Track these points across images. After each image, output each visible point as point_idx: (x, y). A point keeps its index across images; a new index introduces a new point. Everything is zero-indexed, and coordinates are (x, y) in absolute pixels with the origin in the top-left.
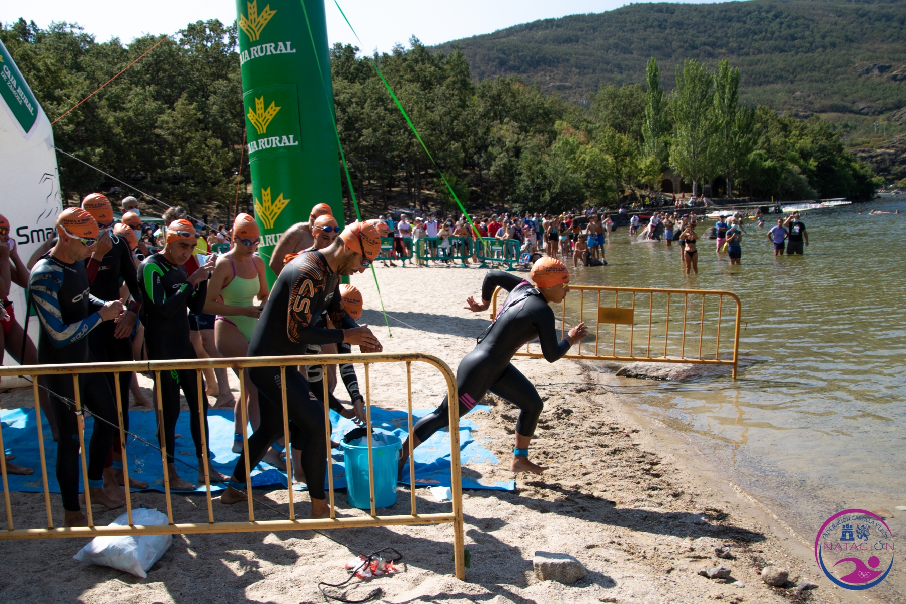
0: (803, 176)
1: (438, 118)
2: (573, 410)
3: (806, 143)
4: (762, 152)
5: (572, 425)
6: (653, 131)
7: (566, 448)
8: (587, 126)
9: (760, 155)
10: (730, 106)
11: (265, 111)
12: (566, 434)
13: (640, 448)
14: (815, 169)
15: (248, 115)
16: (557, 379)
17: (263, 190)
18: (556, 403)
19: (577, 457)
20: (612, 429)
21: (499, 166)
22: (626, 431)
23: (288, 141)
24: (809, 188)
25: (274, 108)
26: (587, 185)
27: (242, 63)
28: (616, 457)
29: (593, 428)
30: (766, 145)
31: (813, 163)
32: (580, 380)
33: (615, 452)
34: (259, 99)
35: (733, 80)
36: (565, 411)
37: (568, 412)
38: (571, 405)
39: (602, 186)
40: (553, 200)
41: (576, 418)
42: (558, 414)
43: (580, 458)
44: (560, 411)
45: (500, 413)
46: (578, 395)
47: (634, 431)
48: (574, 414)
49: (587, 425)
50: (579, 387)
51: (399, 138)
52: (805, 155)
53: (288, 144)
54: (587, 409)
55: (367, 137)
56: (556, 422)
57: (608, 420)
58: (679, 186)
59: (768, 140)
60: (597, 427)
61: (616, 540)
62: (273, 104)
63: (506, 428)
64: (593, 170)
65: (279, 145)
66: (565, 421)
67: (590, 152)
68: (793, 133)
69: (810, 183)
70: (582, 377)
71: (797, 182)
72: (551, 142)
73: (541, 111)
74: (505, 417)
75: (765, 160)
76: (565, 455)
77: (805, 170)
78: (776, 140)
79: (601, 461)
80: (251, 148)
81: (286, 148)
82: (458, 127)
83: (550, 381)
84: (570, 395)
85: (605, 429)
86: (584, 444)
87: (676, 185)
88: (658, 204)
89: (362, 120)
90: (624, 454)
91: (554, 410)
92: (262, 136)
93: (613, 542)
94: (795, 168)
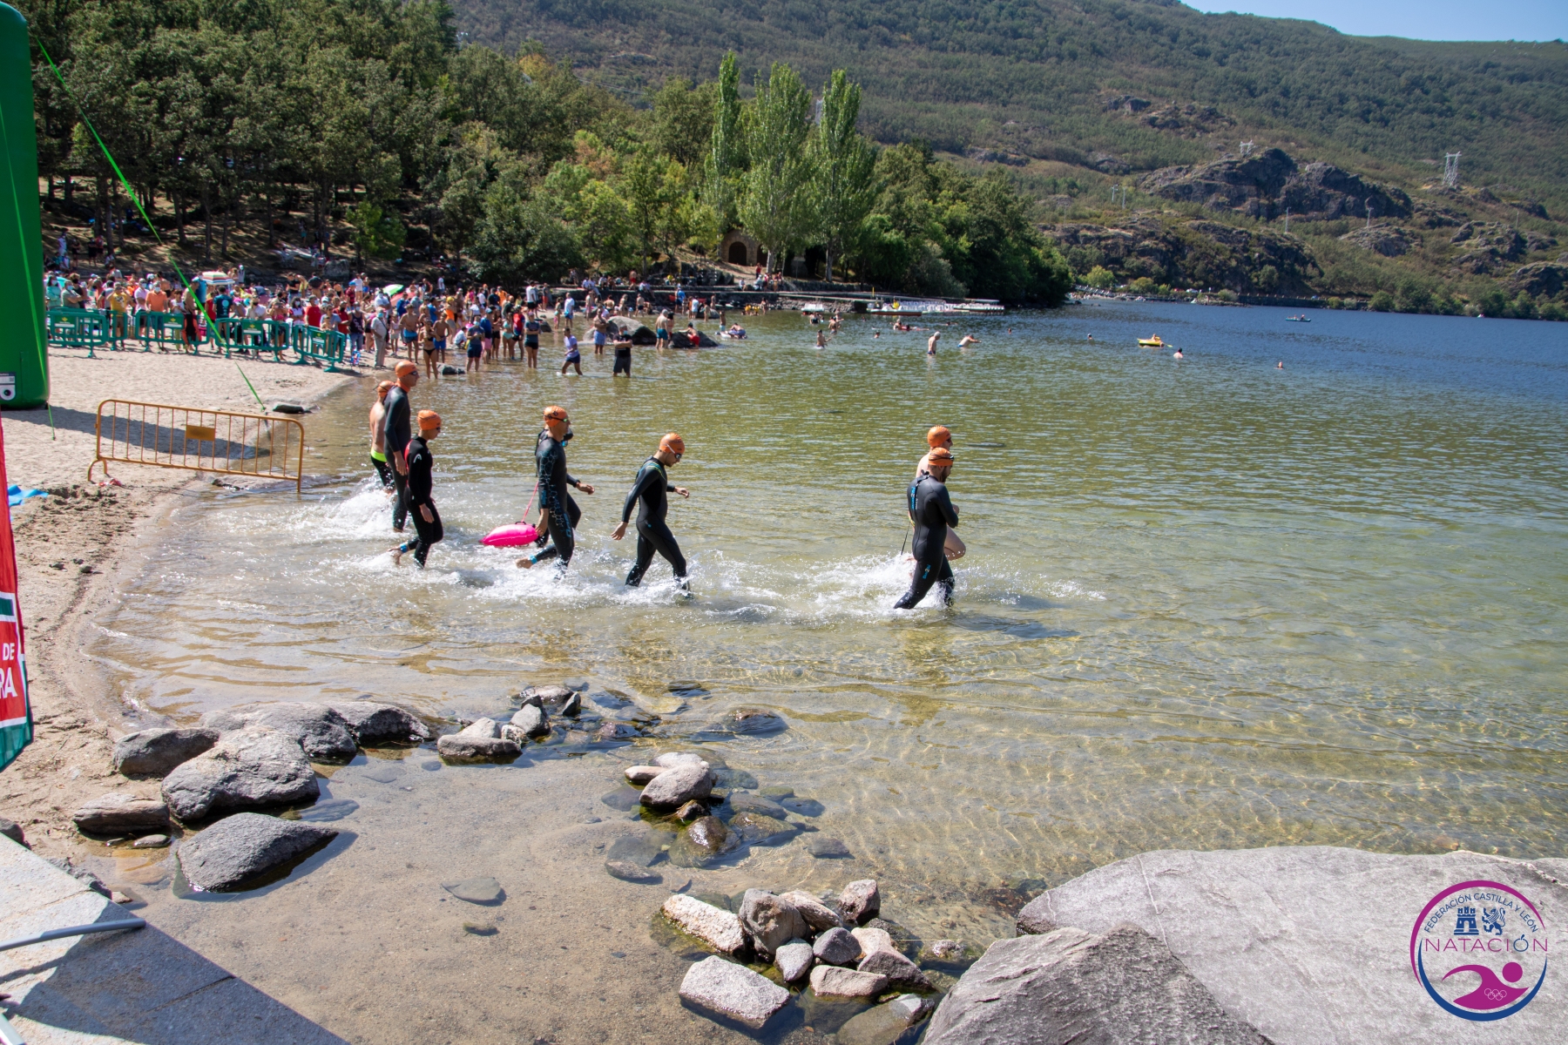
0: (942, 261)
3: (960, 210)
4: (885, 217)
6: (721, 166)
9: (882, 221)
10: (842, 142)
14: (966, 252)
21: (454, 199)
24: (950, 281)
26: (590, 242)
30: (893, 208)
31: (964, 243)
35: (850, 102)
39: (614, 245)
40: (529, 261)
52: (955, 228)
55: (240, 130)
59: (899, 199)
68: (944, 192)
69: (954, 272)
71: (935, 270)
72: (548, 166)
73: (549, 114)
75: (887, 231)
77: (949, 253)
78: (915, 200)
82: (401, 128)
88: (708, 280)
89: (235, 101)
94: (934, 248)
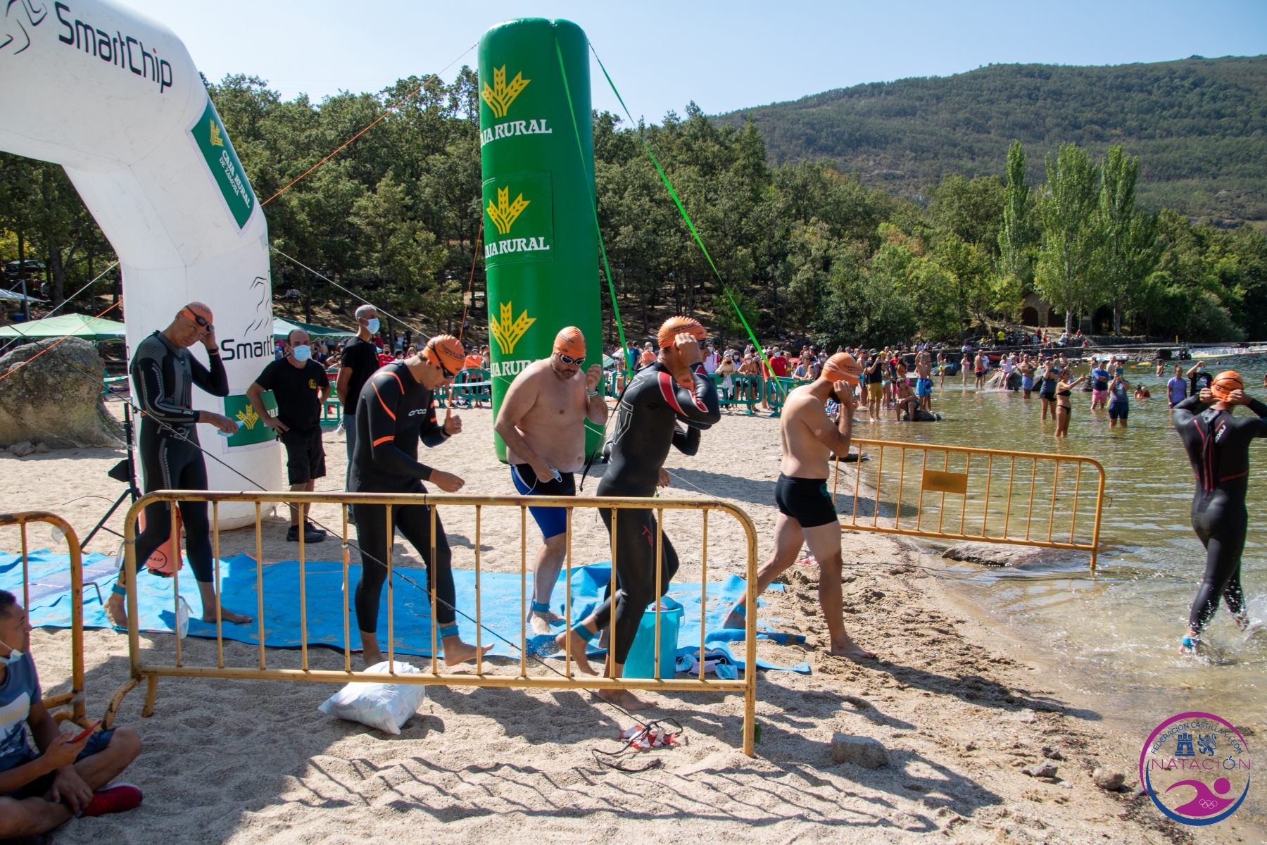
0: (1223, 310)
1: (721, 215)
2: (886, 593)
3: (1230, 262)
4: (1166, 273)
5: (883, 610)
6: (1014, 240)
7: (874, 635)
8: (923, 232)
9: (1163, 277)
10: (1122, 209)
11: (510, 205)
12: (875, 619)
13: (965, 640)
14: (1242, 300)
15: (488, 210)
16: (867, 558)
17: (502, 305)
18: (865, 584)
19: (887, 645)
20: (932, 617)
21: (801, 281)
22: (949, 621)
23: (537, 245)
24: (1231, 326)
25: (521, 202)
26: (919, 312)
27: (483, 144)
28: (935, 647)
29: (909, 615)
30: (1171, 265)
31: (1239, 292)
32: (897, 561)
33: (933, 642)
34: (503, 190)
35: (1128, 173)
36: (875, 594)
37: (879, 596)
38: (883, 588)
39: (940, 313)
40: (872, 330)
41: (888, 602)
42: (866, 597)
43: (891, 647)
44: (869, 594)
45: (795, 591)
46: (892, 577)
47: (958, 622)
48: (887, 599)
49: (901, 611)
50: (895, 568)
51: (668, 240)
52: (1228, 279)
53: (536, 248)
54: (903, 594)
56: (863, 606)
57: (928, 607)
58: (1047, 317)
59: (1175, 257)
60: (914, 614)
61: (927, 732)
62: (520, 197)
63: (802, 609)
64: (928, 293)
65: (525, 249)
66: (875, 605)
67: (925, 268)
68: (1212, 248)
69: (1234, 319)
70: (899, 557)
71: (1215, 318)
72: (872, 252)
73: (860, 209)
74: (802, 597)
75: (1170, 286)
76: (873, 642)
77: (1226, 301)
78: (1186, 258)
79: (916, 651)
80: (490, 251)
81: (533, 252)
82: (748, 227)
83: (859, 560)
84: (883, 576)
85: (923, 617)
86: (896, 632)
87: (1043, 315)
88: (1016, 341)
89: (619, 214)
90: (945, 645)
91: (861, 593)
92: (505, 237)
93: (924, 734)
94: (1213, 298)
